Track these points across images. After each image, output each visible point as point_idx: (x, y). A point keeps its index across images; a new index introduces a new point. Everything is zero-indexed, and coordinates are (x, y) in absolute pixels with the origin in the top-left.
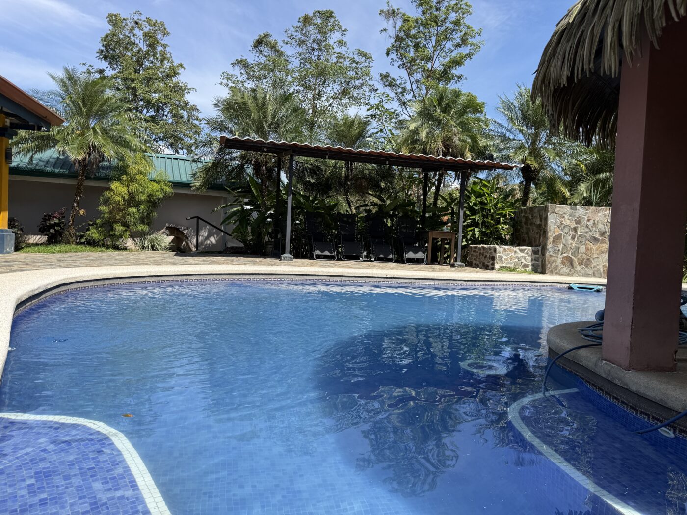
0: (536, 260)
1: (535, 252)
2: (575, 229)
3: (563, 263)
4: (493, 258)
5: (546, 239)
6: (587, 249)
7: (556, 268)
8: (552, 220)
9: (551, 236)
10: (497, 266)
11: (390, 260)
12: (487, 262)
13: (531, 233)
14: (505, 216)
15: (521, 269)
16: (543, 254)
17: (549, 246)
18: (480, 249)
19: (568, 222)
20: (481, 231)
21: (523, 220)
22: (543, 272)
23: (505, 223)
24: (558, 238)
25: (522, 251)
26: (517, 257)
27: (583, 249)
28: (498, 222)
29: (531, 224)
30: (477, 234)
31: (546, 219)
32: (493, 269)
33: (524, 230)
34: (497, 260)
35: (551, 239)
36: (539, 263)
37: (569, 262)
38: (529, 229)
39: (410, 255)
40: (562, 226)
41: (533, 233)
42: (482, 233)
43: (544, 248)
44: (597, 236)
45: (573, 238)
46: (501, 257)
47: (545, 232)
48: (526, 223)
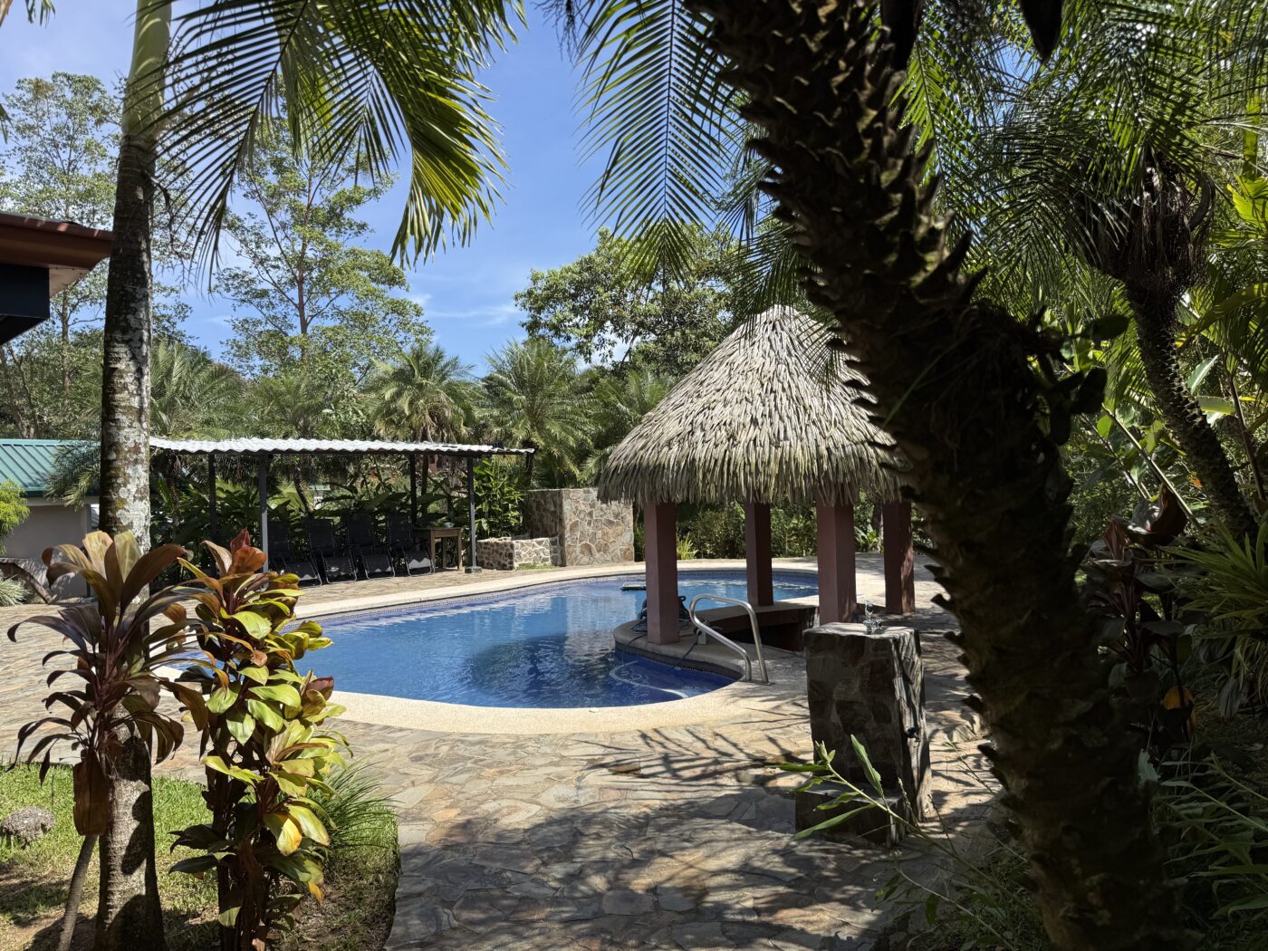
0: (555, 552)
1: (553, 543)
2: (590, 514)
3: (582, 552)
4: (511, 556)
5: (564, 528)
6: (604, 534)
7: (576, 558)
8: (567, 507)
9: (568, 524)
10: (516, 565)
11: (389, 574)
12: (503, 561)
13: (545, 521)
14: (513, 502)
15: (540, 564)
16: (562, 544)
17: (567, 535)
18: (492, 545)
19: (583, 507)
20: (488, 522)
21: (534, 505)
22: (563, 565)
23: (514, 510)
24: (575, 524)
25: (540, 543)
26: (537, 553)
27: (599, 533)
28: (506, 509)
29: (545, 510)
30: (485, 526)
31: (561, 506)
32: (511, 568)
33: (536, 516)
34: (515, 558)
35: (568, 528)
36: (558, 555)
37: (588, 549)
38: (542, 516)
39: (414, 564)
40: (577, 512)
41: (548, 521)
42: (491, 525)
43: (562, 538)
44: (612, 519)
45: (589, 524)
46: (519, 554)
47: (561, 520)
48: (538, 509)
